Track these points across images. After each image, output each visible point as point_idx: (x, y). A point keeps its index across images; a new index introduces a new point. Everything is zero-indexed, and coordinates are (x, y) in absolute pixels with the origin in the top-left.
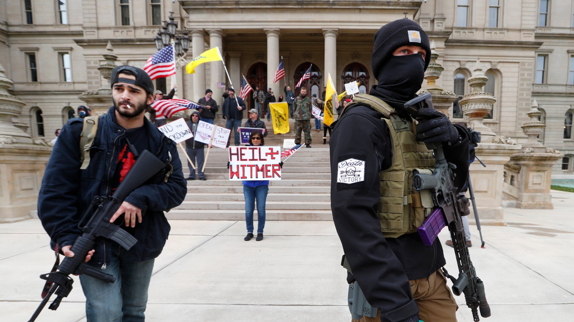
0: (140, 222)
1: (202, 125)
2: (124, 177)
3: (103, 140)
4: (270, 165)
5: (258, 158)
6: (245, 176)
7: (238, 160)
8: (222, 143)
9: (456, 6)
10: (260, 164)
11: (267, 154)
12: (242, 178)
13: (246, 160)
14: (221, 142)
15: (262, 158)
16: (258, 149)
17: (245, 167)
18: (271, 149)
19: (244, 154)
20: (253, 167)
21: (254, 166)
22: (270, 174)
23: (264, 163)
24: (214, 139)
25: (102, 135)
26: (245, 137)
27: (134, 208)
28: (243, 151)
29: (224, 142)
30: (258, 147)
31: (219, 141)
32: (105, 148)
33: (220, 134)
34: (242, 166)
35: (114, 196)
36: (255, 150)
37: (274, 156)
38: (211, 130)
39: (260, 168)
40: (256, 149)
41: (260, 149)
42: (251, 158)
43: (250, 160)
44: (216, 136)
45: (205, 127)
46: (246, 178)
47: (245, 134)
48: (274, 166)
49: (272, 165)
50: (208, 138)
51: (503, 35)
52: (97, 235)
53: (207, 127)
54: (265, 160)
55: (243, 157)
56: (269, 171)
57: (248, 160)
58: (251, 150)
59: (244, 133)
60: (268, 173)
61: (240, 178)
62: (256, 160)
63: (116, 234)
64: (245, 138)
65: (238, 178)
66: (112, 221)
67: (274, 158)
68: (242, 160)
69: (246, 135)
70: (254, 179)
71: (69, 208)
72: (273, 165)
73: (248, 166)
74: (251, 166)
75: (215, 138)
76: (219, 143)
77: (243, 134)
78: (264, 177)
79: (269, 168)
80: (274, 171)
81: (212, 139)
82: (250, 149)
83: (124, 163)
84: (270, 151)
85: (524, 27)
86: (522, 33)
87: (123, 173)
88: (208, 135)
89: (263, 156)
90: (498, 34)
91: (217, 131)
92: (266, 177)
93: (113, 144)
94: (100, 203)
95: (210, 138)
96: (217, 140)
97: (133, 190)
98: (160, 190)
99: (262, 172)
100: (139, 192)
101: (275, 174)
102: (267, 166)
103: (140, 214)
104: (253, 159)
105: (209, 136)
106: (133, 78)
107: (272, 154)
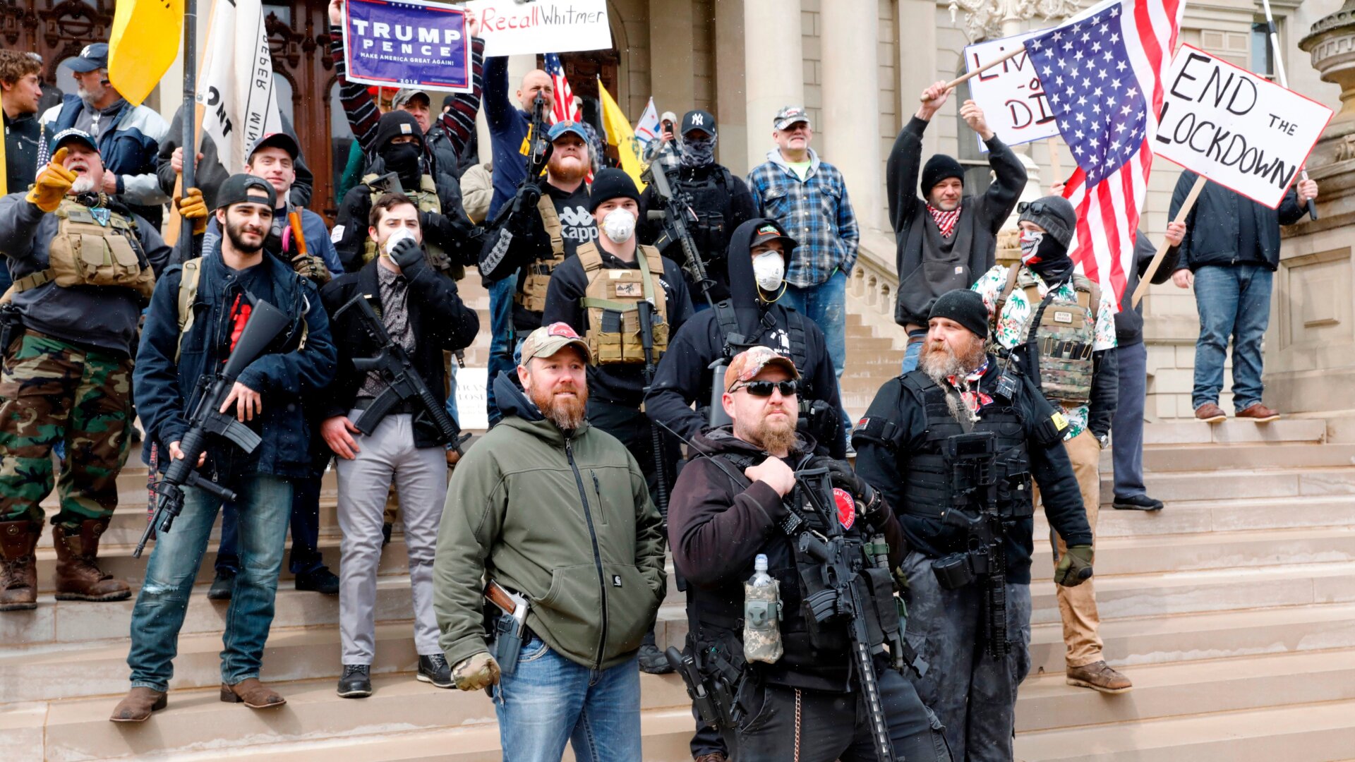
0: (259, 412)
2: (236, 342)
3: (208, 292)
25: (207, 285)
26: (368, 43)
27: (250, 391)
32: (211, 302)
35: (225, 373)
47: (369, 32)
52: (207, 431)
59: (366, 23)
63: (232, 429)
64: (370, 50)
66: (222, 410)
69: (376, 34)
71: (161, 397)
77: (361, 32)
83: (236, 322)
87: (234, 336)
93: (222, 296)
94: (207, 384)
97: (248, 365)
98: (286, 361)
100: (256, 367)
103: (258, 401)
106: (264, 194)
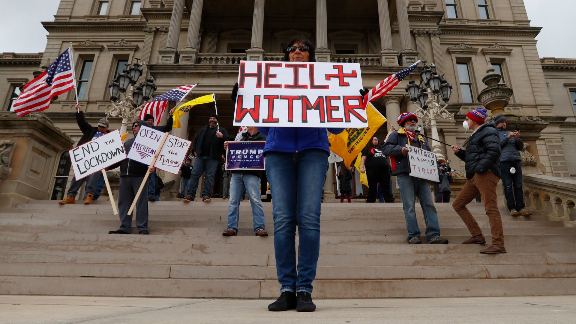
1: (143, 133)
4: (338, 98)
5: (308, 83)
6: (275, 117)
7: (259, 85)
8: (174, 164)
9: (459, 84)
10: (313, 95)
11: (328, 77)
12: (264, 121)
13: (279, 86)
14: (172, 162)
15: (316, 83)
16: (308, 66)
17: (276, 101)
18: (340, 69)
19: (274, 76)
20: (295, 101)
21: (298, 98)
22: (339, 114)
23: (324, 93)
24: (160, 157)
28: (273, 70)
29: (176, 163)
30: (308, 63)
31: (168, 160)
33: (171, 149)
34: (266, 97)
36: (300, 69)
37: (346, 80)
38: (158, 141)
39: (313, 101)
40: (304, 66)
41: (311, 67)
42: (292, 83)
43: (287, 86)
44: (165, 152)
45: (149, 135)
46: (277, 121)
48: (346, 99)
49: (342, 98)
50: (150, 154)
51: (518, 110)
53: (152, 137)
54: (326, 87)
55: (272, 81)
56: (337, 108)
57: (283, 86)
58: (292, 70)
60: (334, 112)
61: (261, 120)
62: (305, 87)
65: (257, 121)
67: (347, 85)
68: (267, 86)
70: (297, 123)
72: (344, 97)
73: (282, 98)
74: (291, 99)
75: (162, 156)
76: (167, 163)
78: (322, 121)
79: (334, 103)
80: (349, 110)
81: (156, 157)
82: (287, 66)
84: (336, 71)
85: (538, 103)
86: (539, 108)
88: (150, 150)
89: (319, 80)
90: (512, 110)
91: (168, 143)
92: (328, 121)
95: (153, 156)
96: (165, 159)
99: (318, 112)
101: (352, 116)
102: (329, 99)
104: (296, 85)
105: (153, 152)
107: (341, 76)
